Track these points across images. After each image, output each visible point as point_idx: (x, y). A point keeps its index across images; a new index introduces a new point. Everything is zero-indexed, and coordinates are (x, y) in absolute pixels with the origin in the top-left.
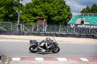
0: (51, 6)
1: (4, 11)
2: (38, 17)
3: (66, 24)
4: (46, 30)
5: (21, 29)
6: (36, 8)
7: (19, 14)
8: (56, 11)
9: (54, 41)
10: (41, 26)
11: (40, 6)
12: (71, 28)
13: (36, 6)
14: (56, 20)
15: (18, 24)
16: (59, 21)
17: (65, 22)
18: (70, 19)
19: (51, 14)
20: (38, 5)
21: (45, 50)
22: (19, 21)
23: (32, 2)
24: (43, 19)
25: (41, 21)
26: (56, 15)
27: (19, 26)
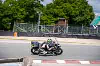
0: (73, 7)
1: (25, 12)
2: (59, 18)
3: (88, 25)
4: (67, 32)
5: (42, 30)
6: (58, 9)
7: (40, 15)
8: (78, 12)
9: (57, 43)
10: (62, 27)
11: (61, 7)
12: (94, 30)
13: (58, 7)
14: (78, 21)
15: (39, 25)
16: (81, 22)
17: (88, 23)
18: (93, 20)
19: (73, 14)
20: (59, 6)
21: (46, 52)
22: (39, 22)
23: (53, 3)
24: (64, 20)
25: (63, 22)
26: (78, 16)
27: (40, 27)
